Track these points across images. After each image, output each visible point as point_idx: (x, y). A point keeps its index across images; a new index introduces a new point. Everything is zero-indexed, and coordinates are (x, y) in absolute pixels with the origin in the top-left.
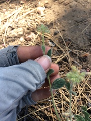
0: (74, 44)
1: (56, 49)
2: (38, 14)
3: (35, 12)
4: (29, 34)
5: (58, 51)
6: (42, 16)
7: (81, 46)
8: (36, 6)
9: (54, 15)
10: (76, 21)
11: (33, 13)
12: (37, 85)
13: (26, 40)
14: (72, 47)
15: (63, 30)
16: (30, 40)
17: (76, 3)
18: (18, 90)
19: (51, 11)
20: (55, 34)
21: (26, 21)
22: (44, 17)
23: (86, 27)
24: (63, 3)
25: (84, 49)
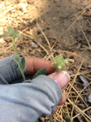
0: (59, 43)
1: (40, 50)
2: (20, 11)
3: (17, 9)
5: (42, 52)
6: (25, 14)
7: (66, 45)
8: (18, 3)
9: (38, 12)
10: (61, 18)
11: (14, 11)
13: (7, 41)
14: (57, 47)
15: (48, 29)
16: (11, 41)
19: (34, 7)
20: (39, 33)
21: (7, 19)
22: (27, 15)
25: (70, 48)
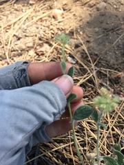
0: (102, 60)
1: (78, 67)
2: (53, 19)
3: (49, 16)
4: (41, 45)
5: (80, 69)
6: (59, 22)
7: (111, 62)
8: (51, 8)
9: (75, 21)
10: (106, 29)
11: (46, 18)
12: (54, 114)
13: (38, 54)
14: (100, 65)
15: (88, 42)
16: (43, 54)
17: (105, 4)
18: (29, 122)
19: (71, 15)
20: (77, 46)
21: (38, 28)
22: (61, 24)
23: (118, 37)
24: (87, 5)
25: (116, 66)
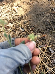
0: (36, 29)
1: (25, 33)
2: (14, 11)
4: (8, 24)
6: (16, 12)
7: (40, 30)
8: (13, 6)
9: (24, 11)
10: (37, 15)
11: (10, 11)
13: (6, 28)
14: (35, 31)
16: (8, 28)
17: (37, 3)
19: (22, 9)
20: (25, 23)
21: (6, 16)
23: (43, 18)
24: (29, 4)
25: (43, 32)
